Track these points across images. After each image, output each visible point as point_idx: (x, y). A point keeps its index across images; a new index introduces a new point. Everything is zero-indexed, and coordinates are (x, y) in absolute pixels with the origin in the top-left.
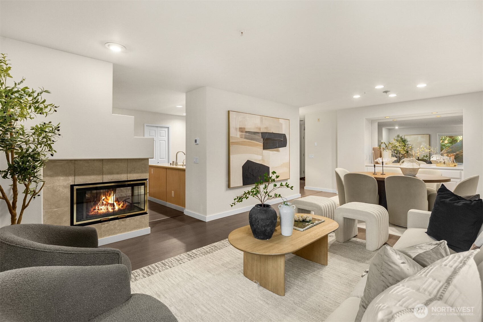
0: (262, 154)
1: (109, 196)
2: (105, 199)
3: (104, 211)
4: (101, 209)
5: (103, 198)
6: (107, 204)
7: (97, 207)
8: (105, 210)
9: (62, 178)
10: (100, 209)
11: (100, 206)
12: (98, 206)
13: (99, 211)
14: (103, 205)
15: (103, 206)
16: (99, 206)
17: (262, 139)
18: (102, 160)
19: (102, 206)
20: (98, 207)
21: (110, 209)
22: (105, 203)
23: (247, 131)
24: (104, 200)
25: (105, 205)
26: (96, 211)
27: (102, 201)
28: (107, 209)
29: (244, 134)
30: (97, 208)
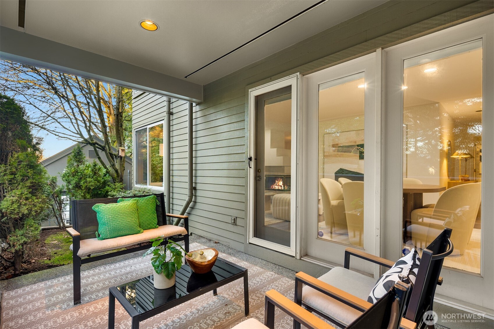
1: (280, 181)
5: (277, 182)
6: (279, 185)
8: (277, 188)
11: (275, 186)
13: (275, 188)
21: (280, 188)
22: (277, 184)
25: (278, 186)
28: (279, 188)
29: (337, 148)
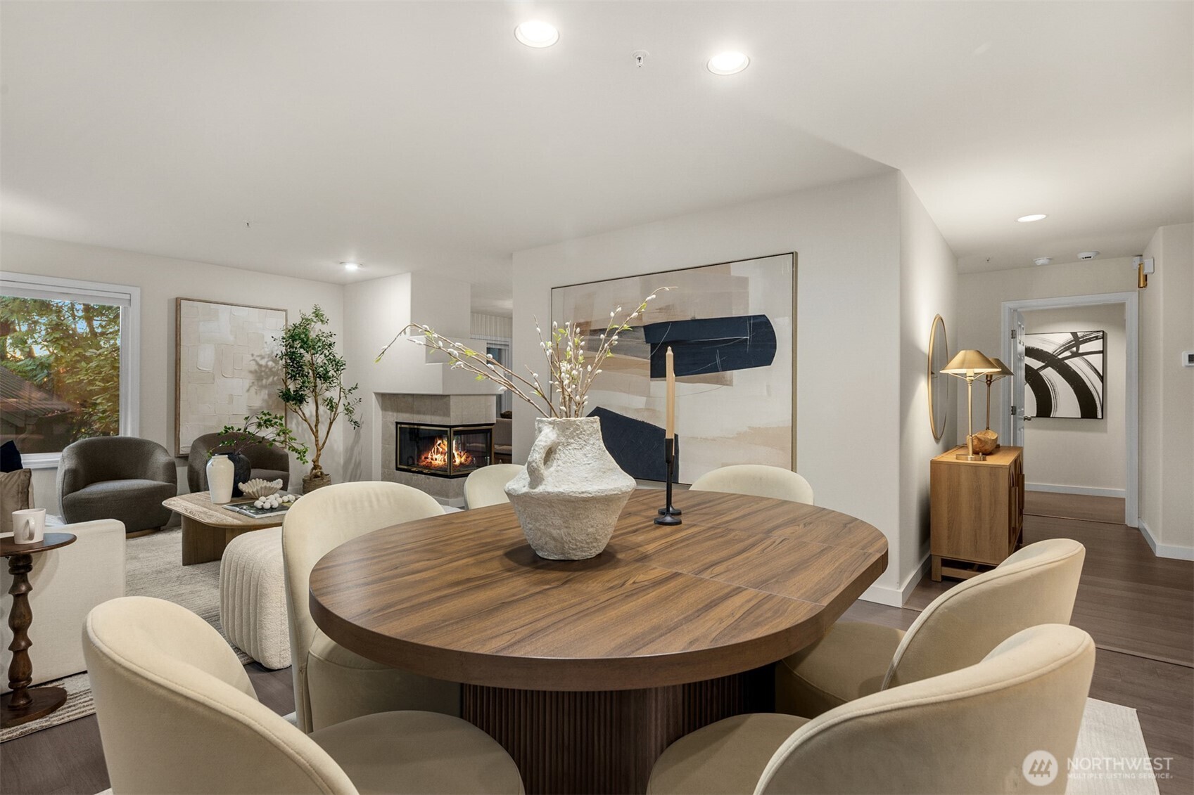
0: (647, 394)
2: (442, 444)
3: (439, 462)
4: (436, 460)
5: (439, 442)
9: (390, 413)
13: (432, 461)
15: (439, 455)
16: (433, 454)
17: (648, 347)
18: (412, 395)
20: (432, 456)
22: (441, 450)
23: (595, 330)
24: (439, 445)
25: (442, 453)
26: (429, 460)
30: (430, 456)
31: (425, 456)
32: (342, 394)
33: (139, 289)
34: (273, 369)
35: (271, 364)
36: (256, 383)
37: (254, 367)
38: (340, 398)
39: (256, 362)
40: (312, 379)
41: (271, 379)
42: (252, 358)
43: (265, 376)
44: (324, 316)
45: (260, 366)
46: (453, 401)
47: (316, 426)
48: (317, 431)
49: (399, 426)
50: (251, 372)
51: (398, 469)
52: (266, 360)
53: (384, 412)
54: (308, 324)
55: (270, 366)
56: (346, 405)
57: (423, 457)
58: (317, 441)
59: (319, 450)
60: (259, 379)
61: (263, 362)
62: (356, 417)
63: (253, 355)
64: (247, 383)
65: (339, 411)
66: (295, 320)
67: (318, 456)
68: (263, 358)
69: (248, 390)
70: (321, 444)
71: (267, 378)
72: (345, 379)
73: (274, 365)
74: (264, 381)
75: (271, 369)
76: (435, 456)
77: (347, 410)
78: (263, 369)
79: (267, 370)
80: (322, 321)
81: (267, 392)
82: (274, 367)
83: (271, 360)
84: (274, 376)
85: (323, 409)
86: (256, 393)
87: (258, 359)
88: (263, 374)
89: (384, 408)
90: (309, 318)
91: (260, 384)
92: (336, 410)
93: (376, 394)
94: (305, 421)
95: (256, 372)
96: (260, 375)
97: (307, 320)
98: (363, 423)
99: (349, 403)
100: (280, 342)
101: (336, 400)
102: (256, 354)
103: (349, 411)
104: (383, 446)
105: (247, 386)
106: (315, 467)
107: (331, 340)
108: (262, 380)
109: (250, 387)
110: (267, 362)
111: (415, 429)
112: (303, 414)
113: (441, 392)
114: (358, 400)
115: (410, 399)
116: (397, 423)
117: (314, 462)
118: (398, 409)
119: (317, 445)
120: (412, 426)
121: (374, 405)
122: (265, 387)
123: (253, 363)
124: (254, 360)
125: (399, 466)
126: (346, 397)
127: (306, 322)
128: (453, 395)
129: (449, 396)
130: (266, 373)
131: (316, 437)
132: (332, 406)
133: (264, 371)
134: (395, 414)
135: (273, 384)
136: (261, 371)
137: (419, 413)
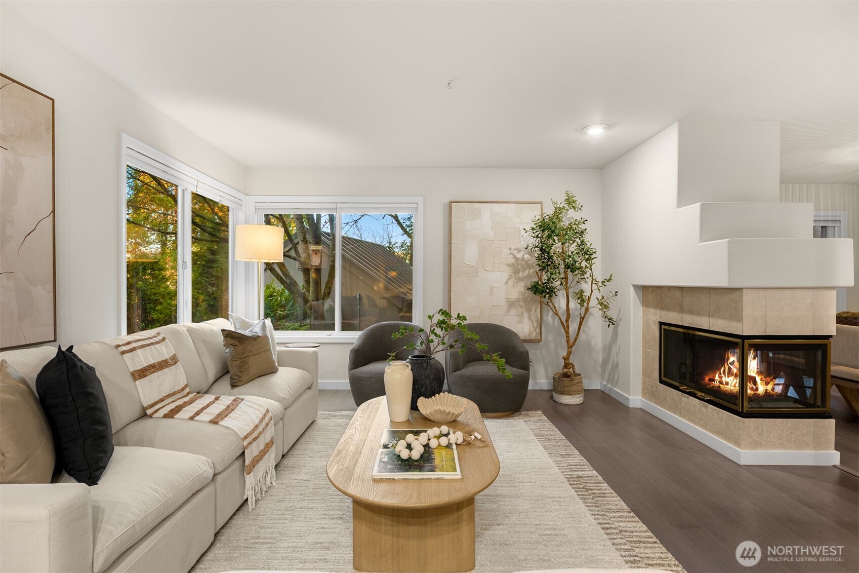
3: (732, 388)
4: (727, 384)
7: (717, 375)
8: (735, 386)
9: (653, 311)
10: (724, 383)
11: (725, 376)
12: (720, 374)
13: (721, 386)
14: (732, 375)
15: (732, 378)
16: (723, 375)
19: (728, 377)
20: (720, 377)
26: (716, 384)
27: (728, 365)
30: (717, 378)
31: (711, 376)
32: (595, 287)
33: (423, 197)
34: (529, 262)
35: (527, 256)
36: (513, 276)
37: (511, 260)
38: (592, 291)
39: (513, 255)
40: (562, 271)
41: (527, 272)
42: (510, 252)
43: (522, 269)
44: (577, 203)
45: (517, 259)
46: (747, 297)
47: (567, 321)
48: (568, 326)
49: (663, 327)
50: (509, 265)
51: (661, 381)
52: (522, 253)
53: (645, 309)
54: (560, 214)
55: (526, 259)
56: (600, 298)
57: (707, 379)
58: (568, 337)
59: (570, 347)
60: (516, 272)
61: (519, 256)
62: (611, 313)
63: (510, 249)
64: (505, 276)
65: (591, 304)
66: (549, 211)
67: (569, 353)
68: (519, 251)
69: (506, 283)
70: (572, 341)
71: (524, 271)
72: (598, 270)
73: (530, 258)
74: (521, 274)
75: (527, 262)
76: (725, 379)
77: (601, 304)
78: (520, 262)
79: (523, 263)
80: (574, 207)
81: (523, 285)
82: (530, 260)
83: (526, 253)
84: (530, 269)
85: (574, 304)
86: (514, 286)
87: (515, 252)
88: (520, 267)
89: (645, 304)
90: (561, 206)
91: (517, 276)
92: (588, 304)
93: (636, 287)
94: (556, 314)
95: (513, 265)
96: (516, 268)
97: (560, 209)
98: (621, 319)
99: (603, 297)
100: (530, 233)
101: (587, 294)
102: (513, 247)
103: (604, 306)
104: (644, 350)
105: (505, 280)
106: (566, 366)
107: (582, 227)
108: (519, 273)
109: (508, 279)
110: (524, 255)
111: (689, 334)
112: (555, 307)
113: (724, 284)
114: (614, 293)
115: (678, 294)
116: (661, 324)
117: (565, 360)
118: (661, 306)
119: (568, 341)
120: (686, 331)
121: (632, 299)
122: (521, 279)
123: (511, 256)
124: (511, 253)
125: (663, 379)
126: (599, 290)
127: (558, 212)
128: (746, 288)
129: (741, 289)
130: (523, 267)
131: (567, 333)
132: (583, 301)
133: (520, 264)
134: (658, 312)
135: (529, 276)
136: (518, 264)
137: (691, 312)
